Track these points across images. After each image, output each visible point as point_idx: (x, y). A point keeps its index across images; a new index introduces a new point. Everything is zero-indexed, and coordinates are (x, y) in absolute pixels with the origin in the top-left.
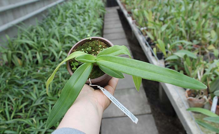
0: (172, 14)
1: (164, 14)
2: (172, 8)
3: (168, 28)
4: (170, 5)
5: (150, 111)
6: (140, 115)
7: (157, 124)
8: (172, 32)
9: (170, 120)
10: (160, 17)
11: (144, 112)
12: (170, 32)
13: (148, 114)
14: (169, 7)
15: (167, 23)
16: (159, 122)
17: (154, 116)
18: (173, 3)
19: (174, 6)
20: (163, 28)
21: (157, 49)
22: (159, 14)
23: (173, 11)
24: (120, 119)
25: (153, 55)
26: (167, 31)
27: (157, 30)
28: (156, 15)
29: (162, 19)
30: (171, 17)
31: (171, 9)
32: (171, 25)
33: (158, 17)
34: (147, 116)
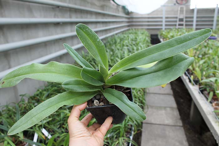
0: (209, 54)
1: (203, 53)
2: (211, 49)
3: (204, 63)
4: (209, 47)
5: (181, 124)
6: (173, 126)
7: (186, 135)
8: (208, 66)
9: (196, 136)
10: (199, 55)
11: (176, 125)
12: (206, 66)
13: (180, 126)
14: (207, 48)
15: (204, 59)
16: (188, 134)
17: (184, 128)
18: (211, 46)
19: (212, 49)
20: (201, 62)
21: (194, 77)
22: (198, 52)
23: (211, 51)
24: (157, 126)
25: (190, 81)
26: (204, 65)
27: (196, 63)
28: (196, 53)
29: (201, 56)
30: (208, 55)
31: (209, 50)
32: (208, 61)
33: (197, 55)
34: (178, 127)
